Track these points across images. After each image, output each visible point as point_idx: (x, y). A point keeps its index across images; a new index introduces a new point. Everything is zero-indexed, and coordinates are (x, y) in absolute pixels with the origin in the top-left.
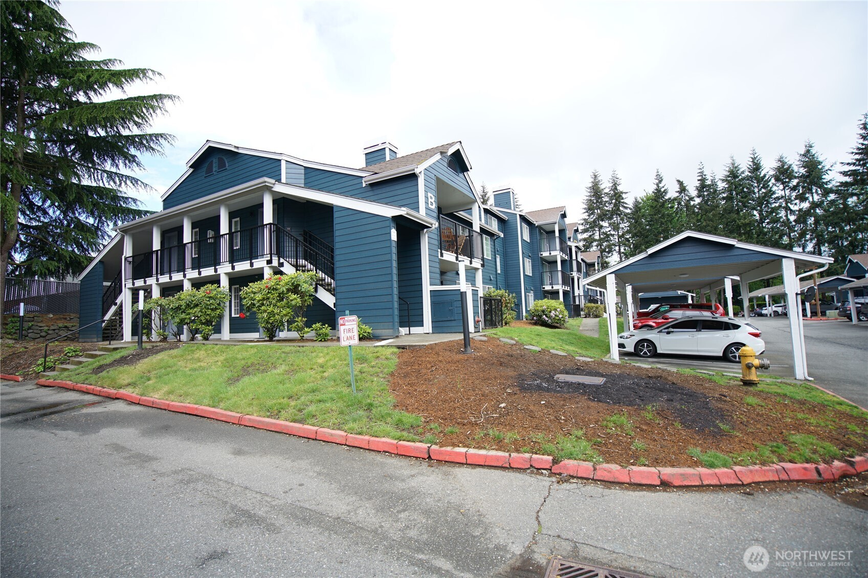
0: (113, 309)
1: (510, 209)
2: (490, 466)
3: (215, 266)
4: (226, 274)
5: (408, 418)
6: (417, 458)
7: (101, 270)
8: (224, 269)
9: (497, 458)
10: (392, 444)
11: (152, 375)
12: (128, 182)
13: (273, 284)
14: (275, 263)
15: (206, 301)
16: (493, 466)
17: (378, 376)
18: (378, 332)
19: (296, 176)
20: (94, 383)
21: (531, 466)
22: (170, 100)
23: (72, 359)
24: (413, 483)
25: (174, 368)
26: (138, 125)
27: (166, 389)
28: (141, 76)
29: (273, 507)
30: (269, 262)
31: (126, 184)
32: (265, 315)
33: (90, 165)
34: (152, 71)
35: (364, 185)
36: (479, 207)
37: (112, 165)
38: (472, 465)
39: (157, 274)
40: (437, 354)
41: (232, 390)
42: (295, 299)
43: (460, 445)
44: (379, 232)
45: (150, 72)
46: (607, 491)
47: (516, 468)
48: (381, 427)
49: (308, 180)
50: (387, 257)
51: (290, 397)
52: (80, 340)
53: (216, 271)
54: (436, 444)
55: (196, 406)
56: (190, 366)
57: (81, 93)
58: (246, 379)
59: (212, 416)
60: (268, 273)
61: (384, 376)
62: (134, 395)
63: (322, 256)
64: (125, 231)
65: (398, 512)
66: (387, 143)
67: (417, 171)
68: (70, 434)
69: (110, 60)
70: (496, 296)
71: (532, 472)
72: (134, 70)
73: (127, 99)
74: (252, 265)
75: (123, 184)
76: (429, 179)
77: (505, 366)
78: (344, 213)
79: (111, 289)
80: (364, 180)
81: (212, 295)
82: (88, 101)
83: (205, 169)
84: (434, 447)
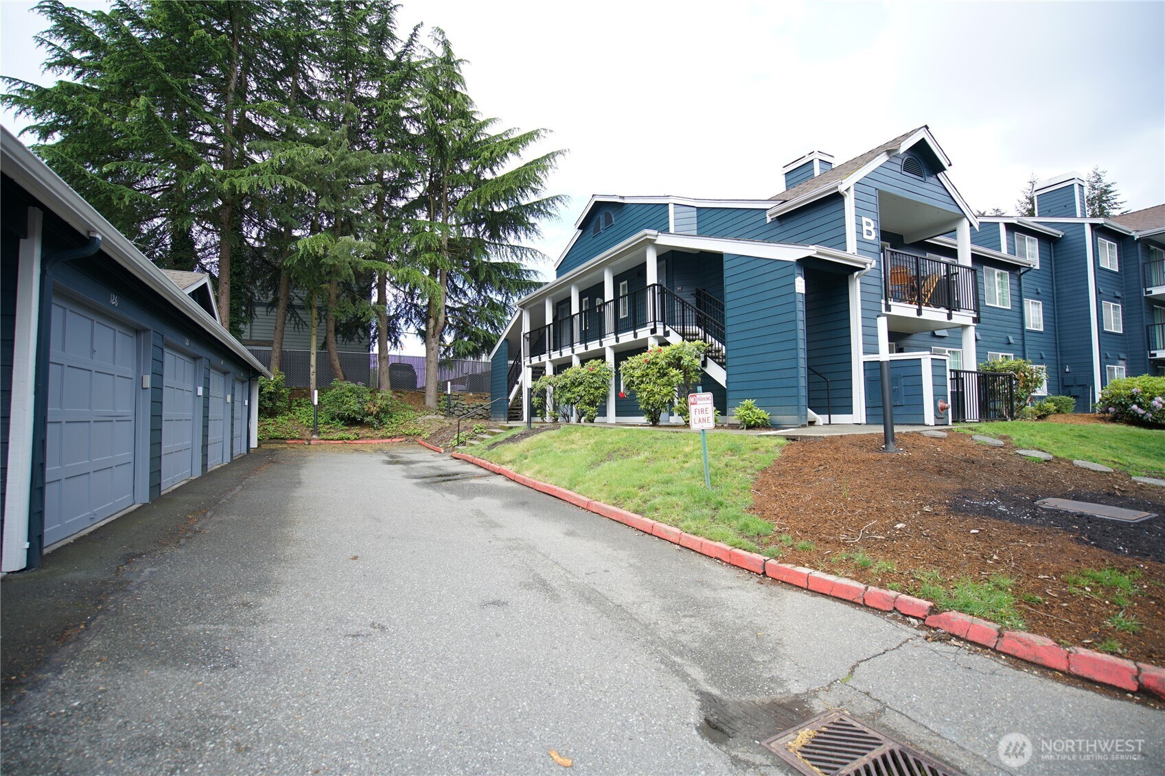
0: (516, 387)
1: (1074, 216)
2: (837, 598)
3: (600, 339)
4: (611, 347)
5: (759, 524)
6: (750, 571)
7: (506, 348)
8: (609, 341)
9: (848, 589)
10: (725, 550)
11: (529, 454)
12: (529, 254)
13: (652, 357)
14: (660, 332)
15: (589, 377)
16: (841, 599)
17: (745, 471)
18: (778, 419)
19: (686, 221)
20: (485, 458)
21: (895, 608)
22: (562, 156)
23: (478, 435)
24: (723, 595)
25: (549, 449)
26: (535, 191)
27: (537, 468)
28: (535, 137)
29: (568, 583)
30: (653, 331)
31: (526, 255)
32: (644, 394)
33: (497, 242)
34: (545, 130)
35: (769, 220)
36: (971, 225)
37: (515, 238)
38: (814, 591)
39: (550, 350)
40: (837, 449)
41: (591, 474)
42: (676, 375)
43: (807, 565)
44: (780, 283)
45: (542, 131)
46: (1011, 671)
47: (872, 608)
48: (721, 529)
49: (701, 224)
50: (790, 317)
51: (641, 487)
52: (492, 419)
53: (601, 344)
54: (776, 558)
55: (556, 487)
56: (563, 447)
57: (488, 170)
58: (606, 465)
59: (566, 499)
60: (653, 343)
61: (753, 471)
62: (511, 472)
63: (712, 320)
64: (523, 306)
65: (683, 616)
66: (816, 152)
67: (841, 189)
68: (454, 497)
69: (510, 130)
70: (1005, 369)
71: (895, 618)
72: (529, 134)
73: (525, 166)
74: (635, 335)
75: (524, 256)
76: (865, 197)
77: (946, 475)
78: (736, 262)
79: (515, 367)
80: (768, 213)
81: (595, 372)
82: (494, 178)
83: (592, 229)
84: (773, 562)
